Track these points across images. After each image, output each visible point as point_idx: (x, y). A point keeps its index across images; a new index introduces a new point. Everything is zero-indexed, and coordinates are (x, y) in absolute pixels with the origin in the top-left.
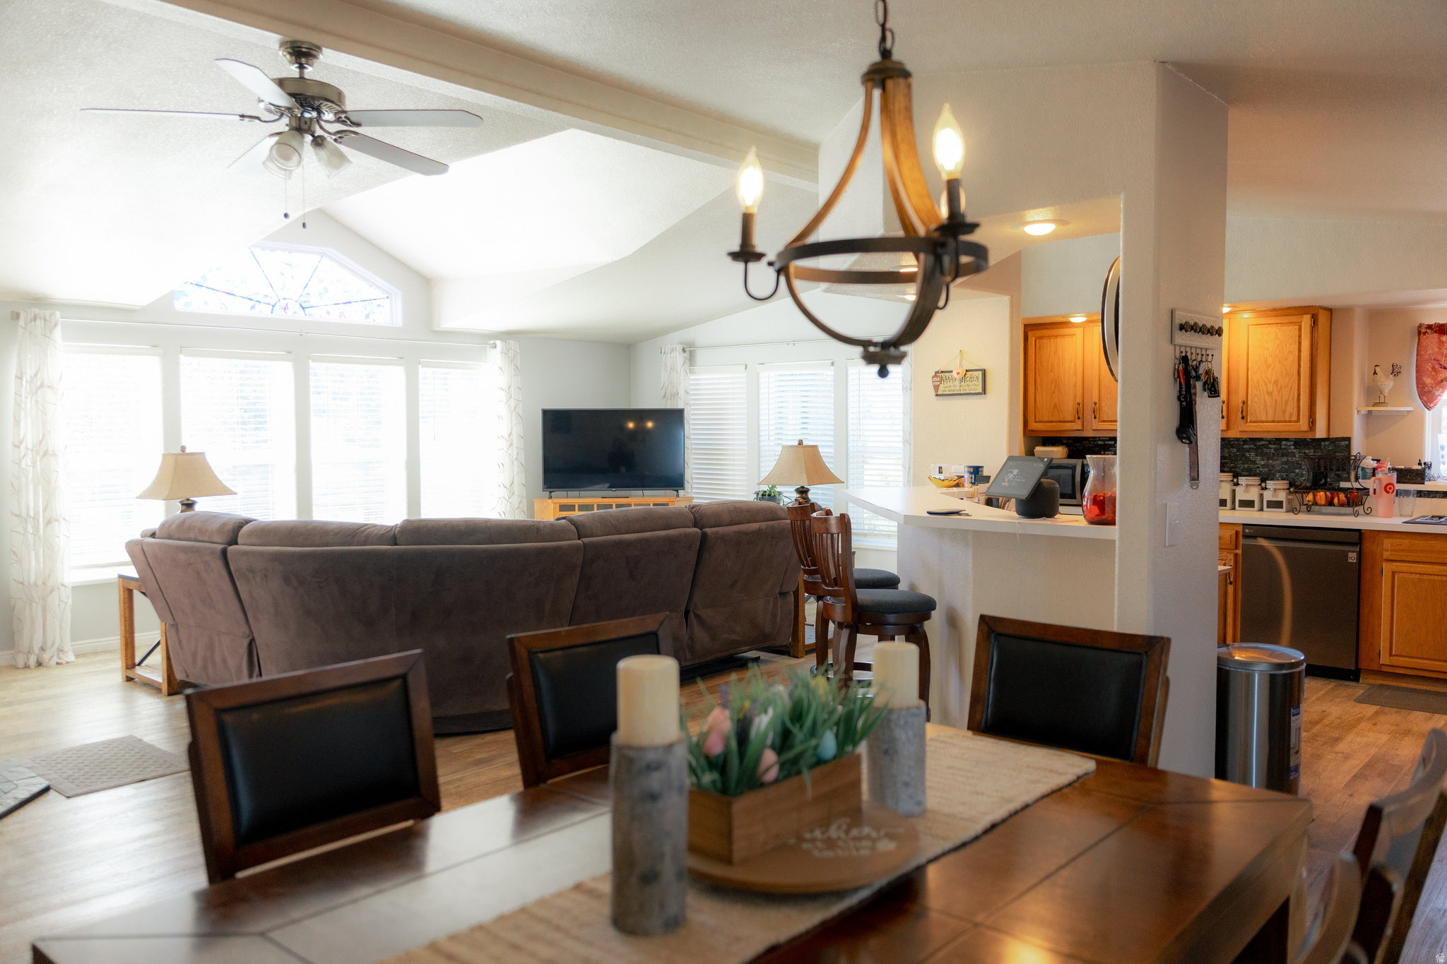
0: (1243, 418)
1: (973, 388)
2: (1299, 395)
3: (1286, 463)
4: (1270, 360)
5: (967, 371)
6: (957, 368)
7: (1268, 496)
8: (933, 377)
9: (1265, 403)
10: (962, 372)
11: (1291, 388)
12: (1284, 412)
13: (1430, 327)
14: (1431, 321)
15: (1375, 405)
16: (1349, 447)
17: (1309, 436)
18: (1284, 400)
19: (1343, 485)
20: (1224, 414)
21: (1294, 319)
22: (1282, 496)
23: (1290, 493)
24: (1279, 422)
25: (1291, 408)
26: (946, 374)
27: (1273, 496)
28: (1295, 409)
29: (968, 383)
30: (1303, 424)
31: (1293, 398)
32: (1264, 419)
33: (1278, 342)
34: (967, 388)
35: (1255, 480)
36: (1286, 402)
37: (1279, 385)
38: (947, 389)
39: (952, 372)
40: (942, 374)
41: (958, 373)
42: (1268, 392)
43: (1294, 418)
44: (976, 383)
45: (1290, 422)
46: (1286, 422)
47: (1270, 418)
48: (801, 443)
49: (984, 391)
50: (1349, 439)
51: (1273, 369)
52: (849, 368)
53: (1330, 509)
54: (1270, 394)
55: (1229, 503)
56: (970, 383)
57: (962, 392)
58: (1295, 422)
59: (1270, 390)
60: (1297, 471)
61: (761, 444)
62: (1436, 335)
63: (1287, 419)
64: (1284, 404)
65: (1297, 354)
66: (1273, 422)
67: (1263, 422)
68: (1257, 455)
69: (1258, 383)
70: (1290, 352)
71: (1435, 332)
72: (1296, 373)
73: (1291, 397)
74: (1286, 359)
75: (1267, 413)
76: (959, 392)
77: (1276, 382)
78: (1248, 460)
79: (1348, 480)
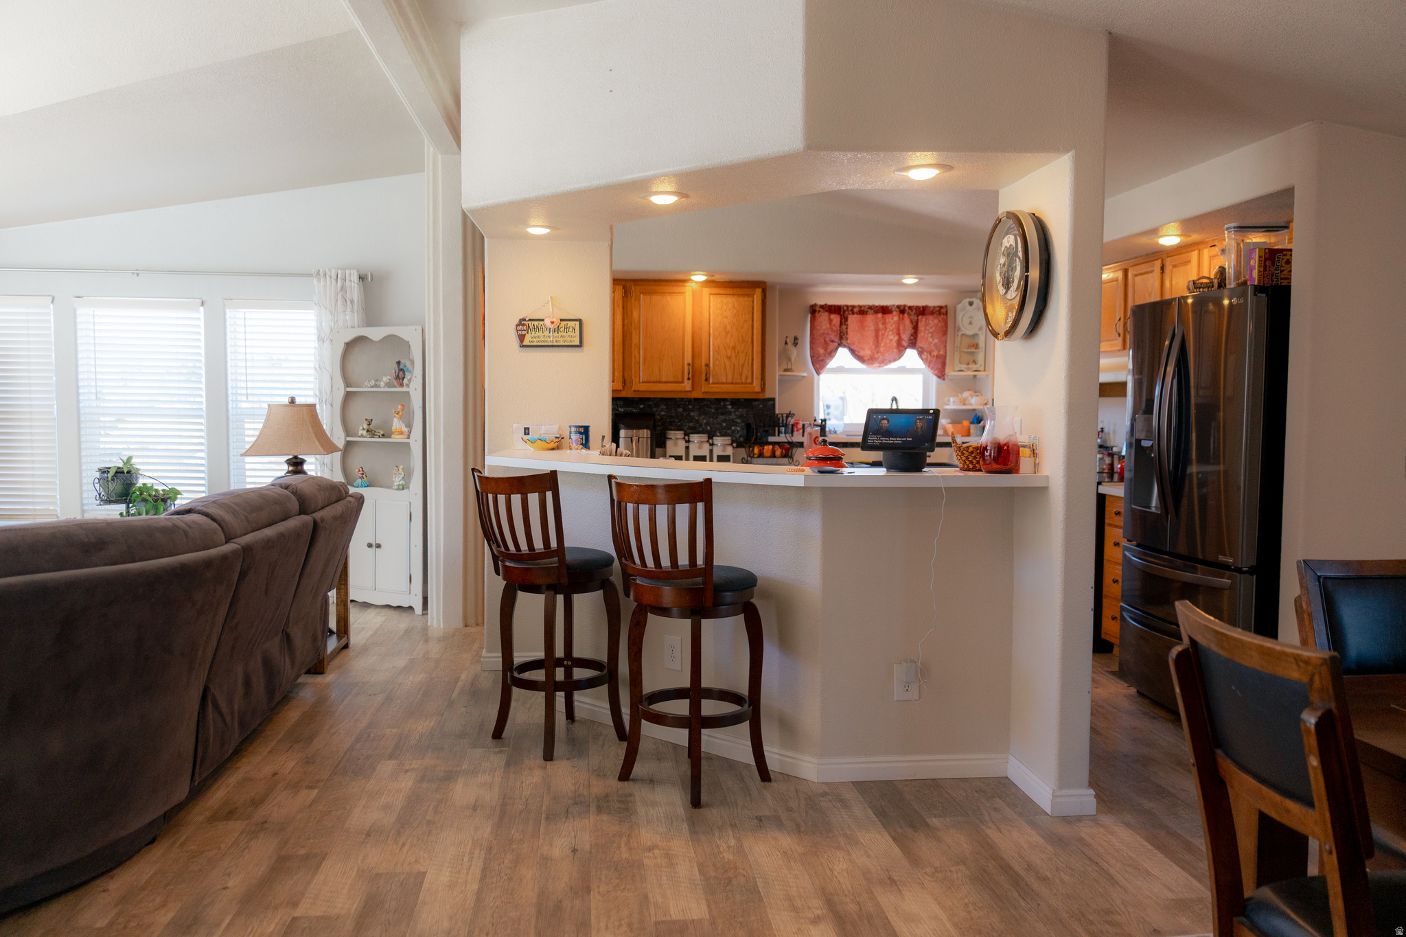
0: (706, 380)
1: (568, 339)
2: (753, 360)
3: (725, 421)
4: (729, 327)
5: (561, 320)
6: (549, 314)
7: (718, 451)
8: (517, 325)
9: (725, 365)
10: (557, 321)
11: (747, 353)
12: (741, 375)
13: (822, 307)
14: (821, 301)
15: (786, 370)
16: (774, 405)
17: (761, 396)
18: (740, 364)
19: (771, 439)
20: (690, 376)
21: (748, 291)
22: (729, 451)
23: (733, 447)
24: (736, 384)
25: (746, 372)
26: (533, 323)
27: (723, 451)
28: (750, 372)
29: (563, 334)
30: (756, 386)
31: (748, 363)
32: (724, 381)
33: (735, 311)
34: (561, 339)
35: (704, 437)
36: (743, 366)
37: (736, 351)
38: (535, 340)
39: (543, 320)
40: (530, 323)
41: (552, 323)
42: (727, 356)
43: (749, 381)
44: (573, 334)
45: (746, 383)
46: (742, 383)
47: (730, 380)
48: (292, 401)
49: (580, 345)
50: (773, 400)
51: (732, 336)
52: (227, 310)
53: (774, 460)
54: (729, 358)
55: (708, 458)
56: (565, 334)
57: (555, 344)
58: (750, 384)
59: (729, 355)
60: (733, 428)
61: (82, 405)
62: (827, 314)
63: (744, 381)
64: (741, 368)
65: (751, 323)
66: (732, 383)
67: (723, 383)
68: (700, 415)
69: (719, 348)
70: (745, 321)
71: (826, 311)
72: (750, 340)
73: (747, 361)
74: (742, 328)
75: (726, 375)
76: (550, 344)
77: (734, 348)
78: (691, 419)
79: (774, 435)
